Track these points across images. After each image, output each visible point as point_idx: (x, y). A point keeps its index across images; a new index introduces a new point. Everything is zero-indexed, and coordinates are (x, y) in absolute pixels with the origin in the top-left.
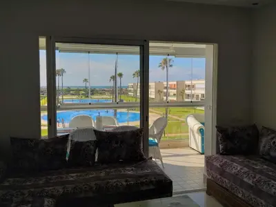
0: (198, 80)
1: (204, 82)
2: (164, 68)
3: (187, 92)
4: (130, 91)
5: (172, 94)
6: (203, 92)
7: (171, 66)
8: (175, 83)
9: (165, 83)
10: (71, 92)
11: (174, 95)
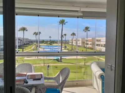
0: (102, 37)
1: (105, 38)
2: (85, 31)
3: (97, 43)
4: (70, 42)
5: (89, 44)
6: (105, 43)
7: (89, 31)
8: (91, 39)
9: (86, 39)
10: (45, 42)
11: (91, 44)
